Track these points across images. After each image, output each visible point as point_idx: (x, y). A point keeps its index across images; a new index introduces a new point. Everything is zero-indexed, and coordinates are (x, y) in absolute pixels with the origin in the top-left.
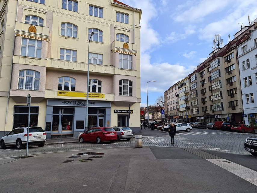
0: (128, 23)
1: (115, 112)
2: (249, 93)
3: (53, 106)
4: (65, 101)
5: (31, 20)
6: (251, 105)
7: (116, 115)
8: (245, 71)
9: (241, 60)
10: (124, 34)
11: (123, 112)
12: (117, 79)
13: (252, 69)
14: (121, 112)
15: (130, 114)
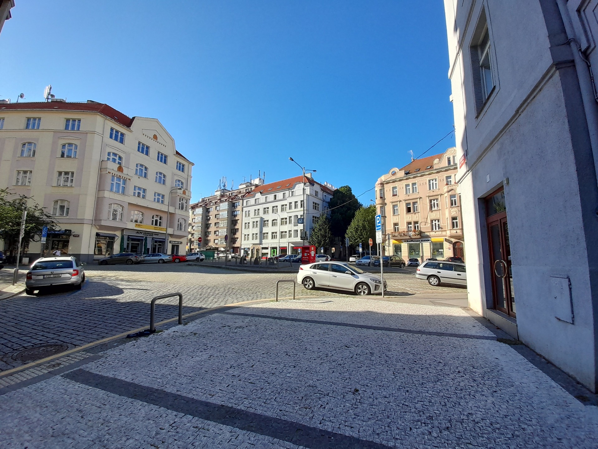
0: (183, 171)
1: (170, 243)
2: (247, 234)
3: (129, 235)
4: (138, 232)
5: (112, 157)
6: (246, 242)
7: (171, 244)
8: (246, 218)
9: (245, 209)
10: (180, 181)
11: (176, 242)
12: (177, 217)
13: (251, 218)
14: (174, 242)
15: (180, 245)
